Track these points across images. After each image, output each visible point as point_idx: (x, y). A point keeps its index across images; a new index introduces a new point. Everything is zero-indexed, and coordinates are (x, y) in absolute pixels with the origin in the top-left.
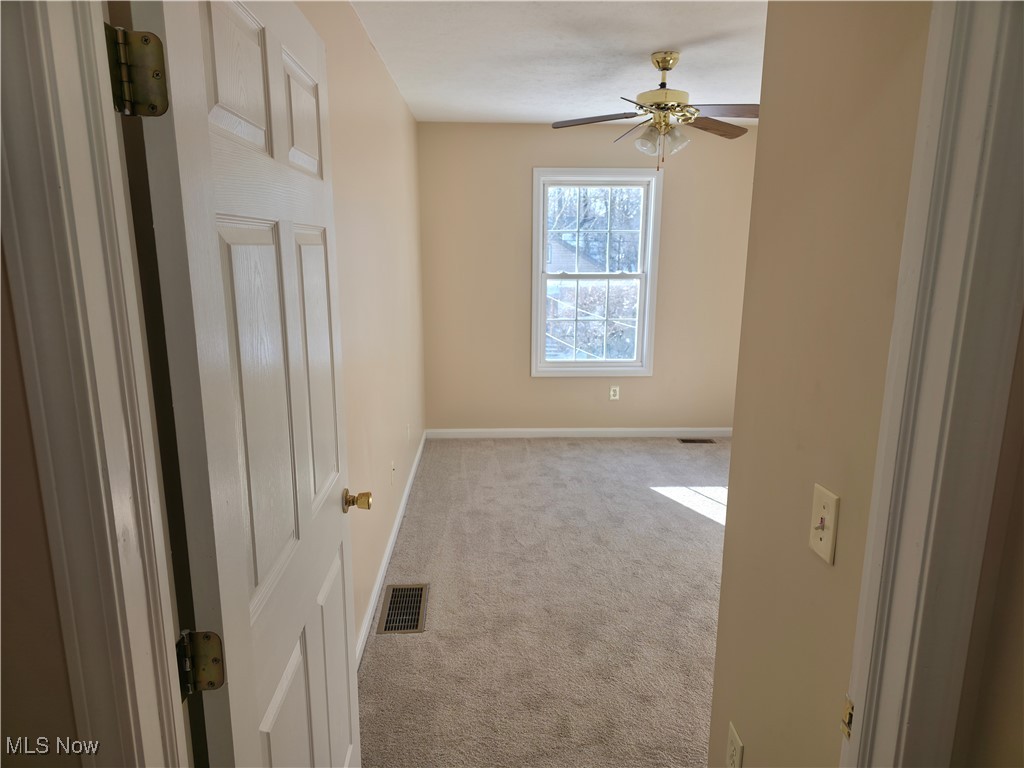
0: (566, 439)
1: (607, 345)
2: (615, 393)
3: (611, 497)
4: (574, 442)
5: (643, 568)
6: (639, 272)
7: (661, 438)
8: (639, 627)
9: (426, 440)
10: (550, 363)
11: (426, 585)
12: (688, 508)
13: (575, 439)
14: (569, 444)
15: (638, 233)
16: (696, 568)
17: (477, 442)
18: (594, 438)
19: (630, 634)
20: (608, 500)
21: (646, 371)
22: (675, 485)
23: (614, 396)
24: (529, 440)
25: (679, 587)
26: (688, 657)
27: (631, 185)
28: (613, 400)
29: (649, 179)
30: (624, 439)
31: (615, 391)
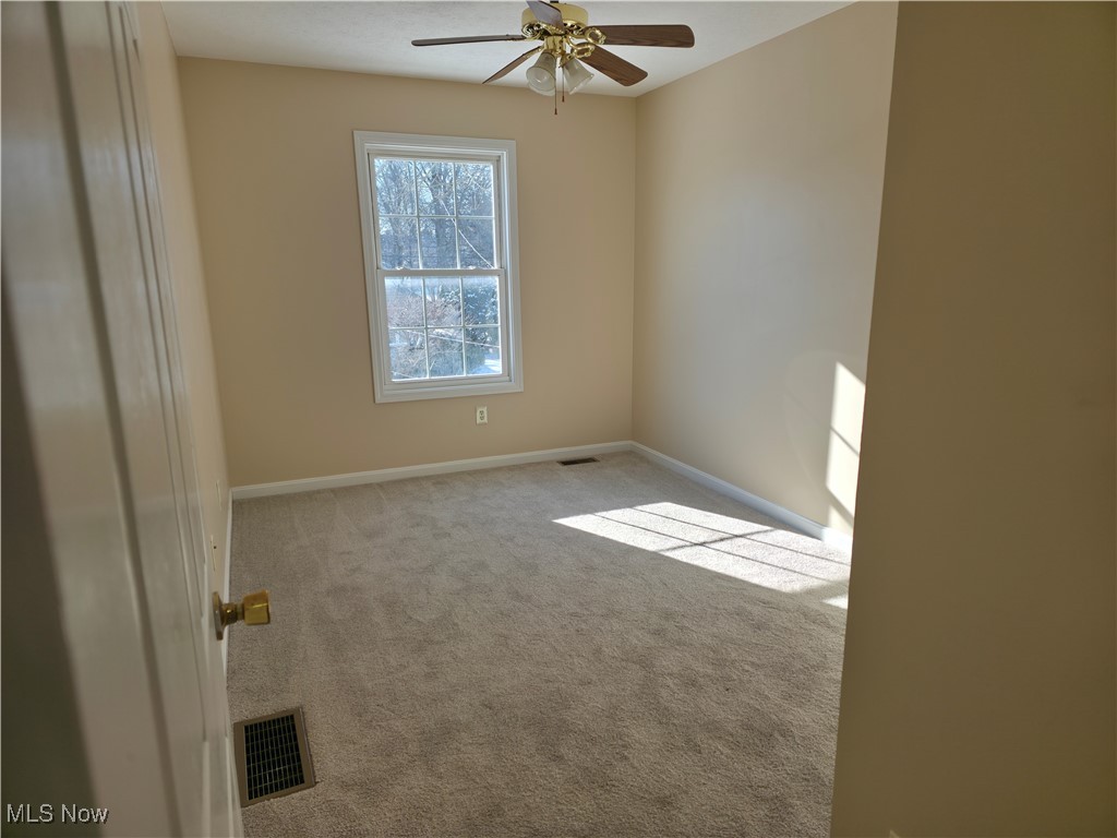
0: (427, 478)
1: (467, 358)
2: (482, 415)
3: (511, 539)
4: (440, 480)
5: (585, 621)
6: (496, 267)
7: (539, 463)
8: (614, 700)
9: (233, 502)
10: (400, 383)
11: (297, 710)
12: (603, 538)
13: (439, 476)
14: (434, 484)
15: (491, 221)
16: (645, 609)
17: (310, 496)
18: (463, 473)
19: (607, 714)
20: (509, 543)
21: (516, 386)
22: (578, 514)
23: (482, 418)
24: (380, 485)
25: (637, 637)
26: (688, 728)
27: (478, 160)
28: (481, 424)
29: (498, 153)
30: (499, 469)
31: (482, 412)
